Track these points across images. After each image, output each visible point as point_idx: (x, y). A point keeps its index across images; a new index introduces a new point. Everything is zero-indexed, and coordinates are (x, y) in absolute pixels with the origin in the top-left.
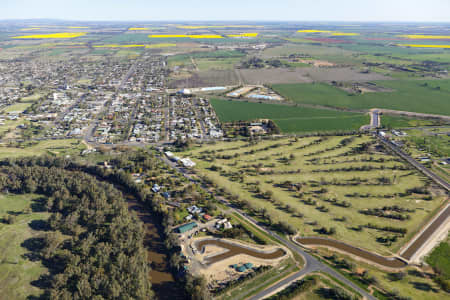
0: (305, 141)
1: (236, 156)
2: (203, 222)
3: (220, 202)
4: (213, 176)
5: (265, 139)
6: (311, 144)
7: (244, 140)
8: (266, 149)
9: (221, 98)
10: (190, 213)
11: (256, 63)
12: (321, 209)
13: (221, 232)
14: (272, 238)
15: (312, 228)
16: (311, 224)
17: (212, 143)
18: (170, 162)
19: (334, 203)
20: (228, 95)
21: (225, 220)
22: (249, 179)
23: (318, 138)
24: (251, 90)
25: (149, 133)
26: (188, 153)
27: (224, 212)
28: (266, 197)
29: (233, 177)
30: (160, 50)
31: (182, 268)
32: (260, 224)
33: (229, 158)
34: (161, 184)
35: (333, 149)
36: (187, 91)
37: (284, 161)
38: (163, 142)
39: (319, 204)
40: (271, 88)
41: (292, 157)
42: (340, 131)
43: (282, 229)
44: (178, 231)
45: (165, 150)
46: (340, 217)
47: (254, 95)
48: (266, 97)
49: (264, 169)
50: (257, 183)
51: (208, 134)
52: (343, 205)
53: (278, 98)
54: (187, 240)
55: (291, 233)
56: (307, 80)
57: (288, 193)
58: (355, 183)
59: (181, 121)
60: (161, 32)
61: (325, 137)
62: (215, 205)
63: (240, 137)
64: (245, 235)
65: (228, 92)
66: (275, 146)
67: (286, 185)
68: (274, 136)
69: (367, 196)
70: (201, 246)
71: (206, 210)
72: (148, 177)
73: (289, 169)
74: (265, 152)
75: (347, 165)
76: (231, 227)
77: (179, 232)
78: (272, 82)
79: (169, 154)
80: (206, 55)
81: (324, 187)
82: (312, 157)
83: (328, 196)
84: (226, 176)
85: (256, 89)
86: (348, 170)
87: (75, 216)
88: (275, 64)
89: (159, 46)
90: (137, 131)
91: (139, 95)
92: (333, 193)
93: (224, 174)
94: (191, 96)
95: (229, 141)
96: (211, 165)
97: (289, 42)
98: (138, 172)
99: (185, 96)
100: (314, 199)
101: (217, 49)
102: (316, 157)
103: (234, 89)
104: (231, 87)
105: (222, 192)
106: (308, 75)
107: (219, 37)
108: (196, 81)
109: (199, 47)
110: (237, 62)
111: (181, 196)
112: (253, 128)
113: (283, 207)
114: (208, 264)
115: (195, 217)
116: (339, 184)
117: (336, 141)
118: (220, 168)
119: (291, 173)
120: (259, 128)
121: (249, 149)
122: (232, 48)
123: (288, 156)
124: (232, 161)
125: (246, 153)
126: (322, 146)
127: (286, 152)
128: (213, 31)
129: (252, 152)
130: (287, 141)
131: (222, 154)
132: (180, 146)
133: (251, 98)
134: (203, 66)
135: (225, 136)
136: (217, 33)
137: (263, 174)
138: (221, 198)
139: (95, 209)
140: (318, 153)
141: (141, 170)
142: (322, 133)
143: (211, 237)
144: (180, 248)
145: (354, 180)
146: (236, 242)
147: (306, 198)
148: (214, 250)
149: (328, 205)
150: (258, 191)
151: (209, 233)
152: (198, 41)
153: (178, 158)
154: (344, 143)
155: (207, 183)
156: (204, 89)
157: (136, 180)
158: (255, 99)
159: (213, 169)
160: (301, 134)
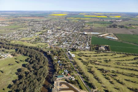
0: (118, 55)
1: (90, 56)
2: (66, 76)
3: (76, 71)
4: (79, 62)
5: (104, 52)
6: (120, 57)
7: (96, 51)
8: (102, 56)
9: (96, 36)
10: (64, 72)
11: (115, 26)
12: (111, 82)
13: (69, 81)
14: (86, 88)
15: (104, 88)
16: (104, 87)
17: (84, 51)
18: (68, 54)
19: (118, 81)
20: (99, 36)
21: (74, 77)
22: (90, 65)
23: (124, 55)
24: (108, 35)
25: (67, 44)
26: (75, 52)
27: (75, 74)
28: (92, 72)
29: (85, 63)
30: (85, 20)
31: (51, 89)
32: (85, 82)
33: (87, 56)
34: (61, 61)
35: (129, 60)
36: (86, 33)
37: (106, 61)
38: (70, 48)
39: (111, 80)
40: (115, 35)
41: (110, 60)
42: (136, 54)
43: (91, 86)
45: (69, 50)
46: (117, 88)
48: (112, 38)
50: (92, 67)
51: (85, 48)
52: (121, 83)
53: (116, 39)
54: (58, 80)
55: (94, 88)
56: (132, 33)
57: (101, 73)
58: (132, 75)
59: (79, 42)
60: (88, 15)
61: (128, 55)
62: (74, 71)
63: (95, 50)
64: (77, 84)
65: (99, 35)
66: (105, 55)
67: (102, 70)
68: (108, 51)
69: (135, 82)
70: (61, 84)
71: (69, 72)
72: (59, 58)
73: (107, 64)
74: (101, 57)
76: (74, 80)
77: (57, 77)
78: (117, 33)
79: (69, 52)
80: (98, 22)
81: (117, 74)
82: (117, 62)
83: (117, 78)
84: (83, 62)
85: (110, 35)
86: (131, 70)
88: (122, 27)
90: (64, 44)
91: (71, 33)
92: (120, 77)
93: (82, 62)
94: (86, 35)
95: (90, 51)
96: (79, 57)
97: (132, 20)
98: (57, 56)
99: (85, 34)
100: (110, 78)
101: (103, 21)
102: (120, 62)
103: (102, 34)
104: (101, 33)
105: (78, 67)
106: (133, 32)
107: (106, 17)
108: (91, 30)
109: (98, 20)
110: (108, 25)
111: (64, 66)
112: (101, 48)
113: (97, 77)
114: (59, 90)
115: (65, 74)
116: (124, 74)
117: (133, 57)
118: (82, 59)
119: (106, 66)
120: (103, 48)
122: (109, 21)
123: (108, 60)
124: (87, 58)
125: (94, 56)
126: (124, 59)
127: (108, 58)
129: (96, 56)
130: (111, 54)
131: (85, 55)
132: (74, 50)
134: (96, 26)
135: (90, 49)
136: (106, 16)
137: (96, 64)
138: (77, 69)
142: (127, 53)
143: (66, 82)
144: (54, 83)
145: (132, 74)
146: (73, 86)
147: (107, 76)
148: (64, 86)
149: (115, 82)
150: (90, 70)
151: (66, 80)
152: (98, 18)
153: (71, 54)
154: (135, 59)
155: (75, 63)
156: (92, 33)
157: (55, 58)
158: (107, 38)
159: (80, 59)
160: (118, 52)
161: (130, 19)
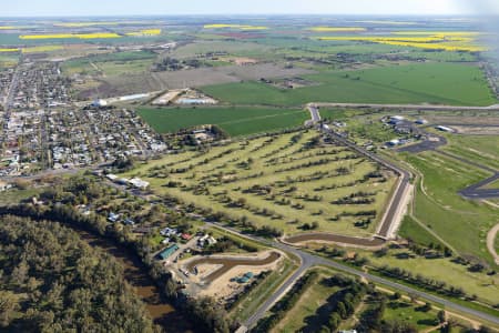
0: (256, 143)
1: (191, 167)
2: (183, 243)
3: (194, 219)
4: (175, 192)
5: (216, 145)
6: (264, 145)
7: (194, 150)
8: (220, 156)
9: (148, 106)
10: (165, 236)
11: (173, 65)
12: (297, 207)
13: (207, 250)
14: (261, 244)
15: (295, 226)
16: (293, 223)
17: (158, 158)
18: (117, 186)
19: (306, 198)
20: (154, 102)
21: (207, 236)
22: (214, 190)
23: (269, 138)
24: (179, 95)
25: (75, 156)
26: (135, 172)
27: (202, 228)
28: (240, 204)
29: (197, 190)
30: (45, 55)
31: (181, 295)
32: (243, 233)
33: (183, 171)
34: (117, 212)
35: (286, 147)
36: (103, 103)
37: (243, 165)
38: (98, 164)
39: (293, 202)
40: (200, 91)
41: (250, 160)
42: (287, 129)
43: (268, 233)
44: (159, 257)
45: (105, 173)
46: (317, 211)
47: (183, 100)
48: (199, 101)
49: (226, 178)
50: (225, 193)
51: (150, 148)
52: (315, 200)
53: (213, 101)
54: (174, 263)
55: (278, 235)
56: (234, 79)
57: (259, 198)
58: (318, 176)
59: (110, 138)
61: (274, 136)
62: (189, 223)
63: (186, 147)
64: (233, 247)
65: (153, 99)
66: (228, 152)
67: (256, 190)
68: (223, 141)
69: (333, 187)
70: (192, 267)
71: (181, 229)
72: (97, 206)
73: (252, 173)
74: (221, 158)
75: (307, 161)
76: (215, 241)
77: (162, 258)
78: (198, 84)
79: (112, 176)
80: (108, 59)
81: (291, 185)
82: (269, 159)
83: (298, 193)
84: (189, 190)
85: (184, 93)
86: (308, 166)
87: (23, 268)
88: (195, 64)
89: (41, 49)
90: (58, 156)
91: (41, 112)
92: (302, 190)
93: (184, 189)
94: (110, 107)
95: (176, 153)
96: (167, 181)
97: (200, 39)
98: (82, 203)
99: (103, 108)
100: (287, 199)
101: (119, 51)
102: (273, 157)
103: (159, 95)
104: (154, 93)
105: (191, 208)
106: (233, 74)
107: (115, 35)
108: (109, 90)
109: (96, 49)
110: (149, 64)
111: (148, 220)
112: (198, 136)
113: (261, 211)
114: (208, 284)
115: (173, 239)
116: (304, 181)
117: (286, 139)
118: (180, 184)
119: (255, 176)
120: (204, 136)
121: (202, 159)
122: (138, 48)
123: (246, 160)
124: (190, 174)
125: (201, 164)
126: (275, 146)
127: (243, 156)
128: (105, 29)
129: (206, 162)
130: (237, 145)
131: (175, 168)
132: (122, 166)
133: (181, 104)
134: (113, 72)
135: (169, 149)
136: (112, 32)
137: (227, 182)
138: (192, 214)
139: (47, 254)
140: (274, 152)
141: (85, 200)
142: (270, 133)
143: (198, 257)
144: (170, 275)
145: (316, 174)
146: (226, 255)
147: (279, 199)
148: (207, 269)
149: (302, 202)
150: (229, 200)
151: (194, 253)
152: (91, 42)
153: (125, 180)
154: (294, 140)
155: (171, 201)
156: (123, 98)
157: (85, 212)
158: (186, 104)
159: (171, 185)
160: (250, 136)
161: (195, 38)
